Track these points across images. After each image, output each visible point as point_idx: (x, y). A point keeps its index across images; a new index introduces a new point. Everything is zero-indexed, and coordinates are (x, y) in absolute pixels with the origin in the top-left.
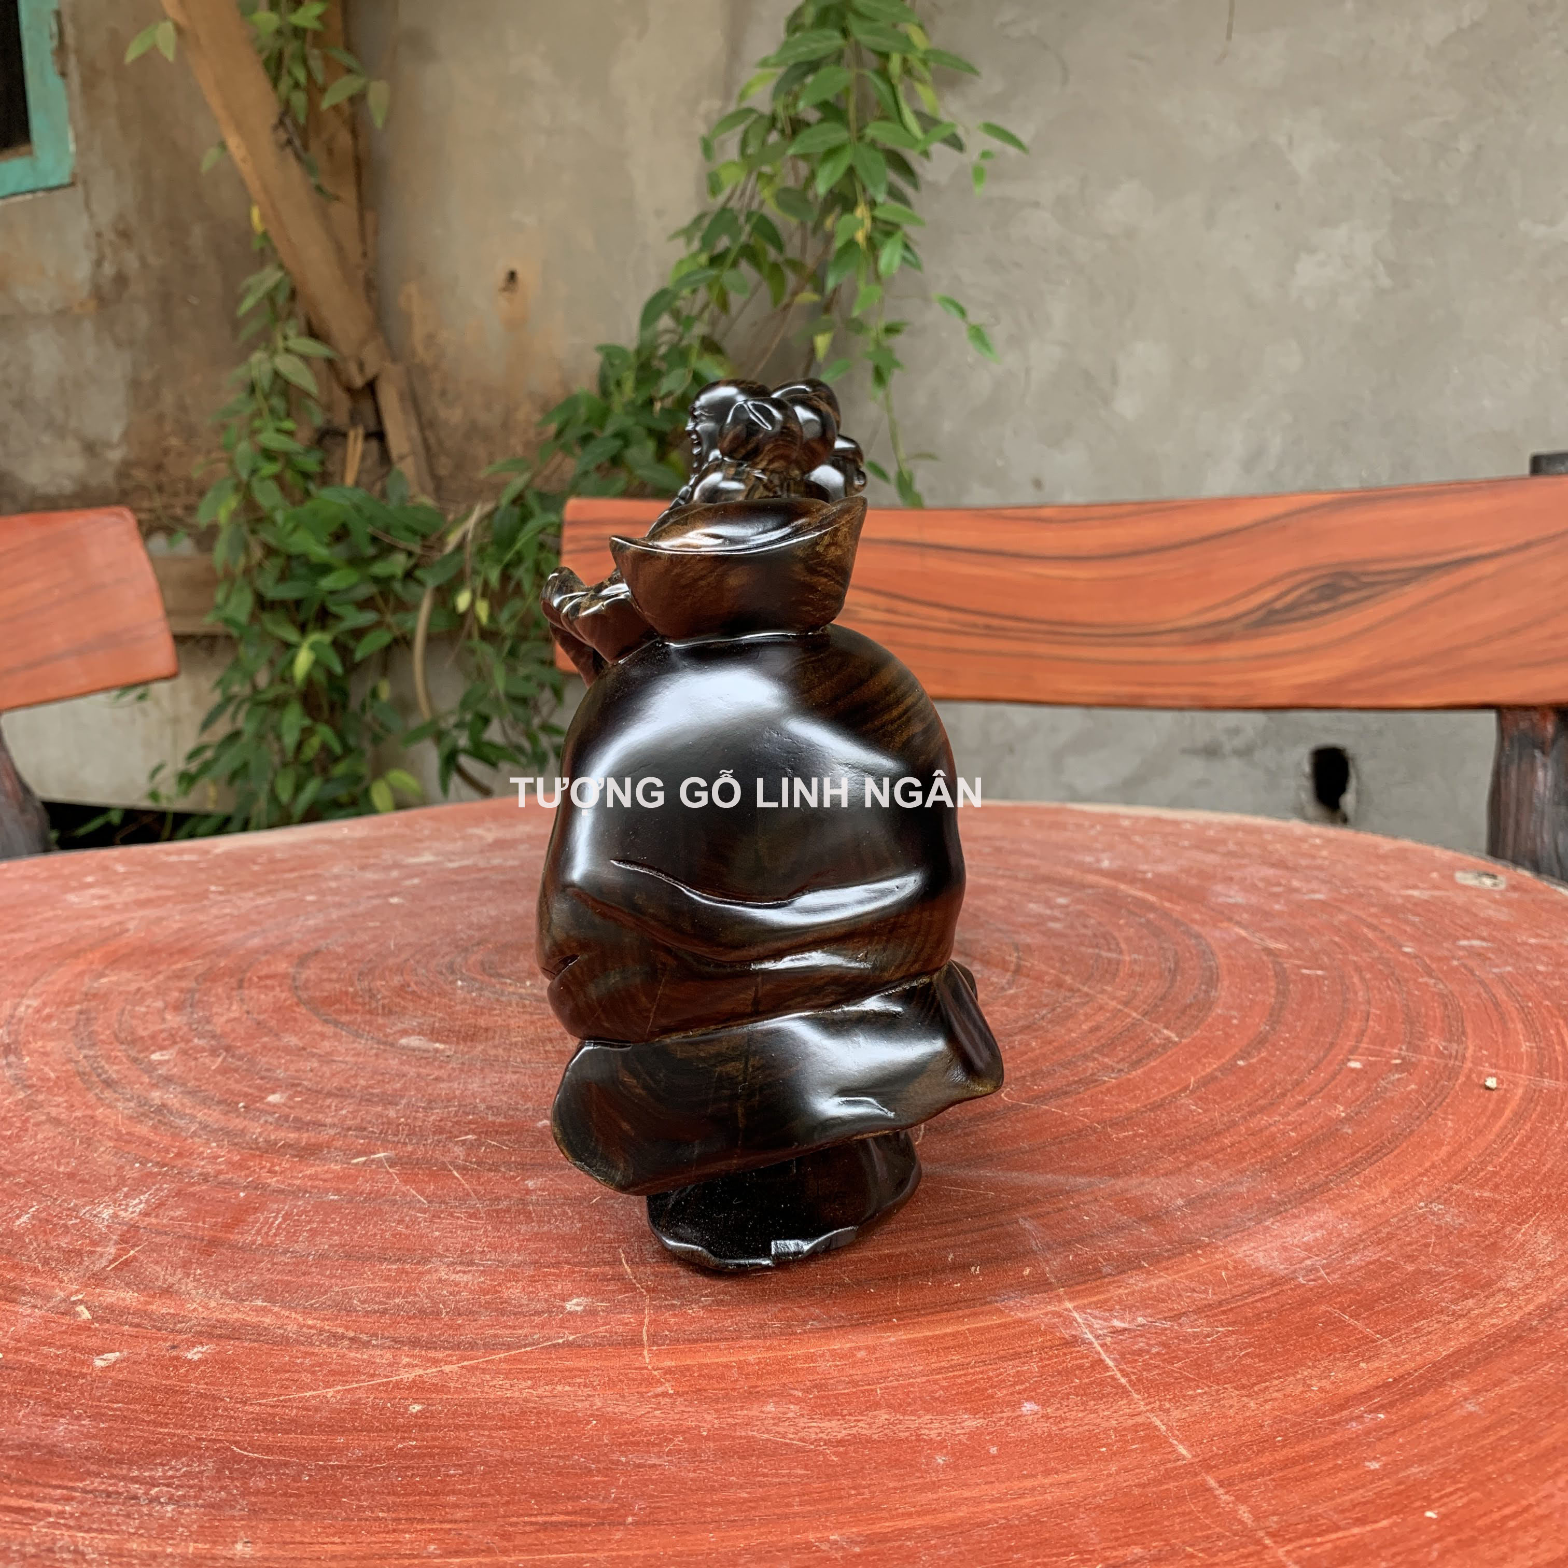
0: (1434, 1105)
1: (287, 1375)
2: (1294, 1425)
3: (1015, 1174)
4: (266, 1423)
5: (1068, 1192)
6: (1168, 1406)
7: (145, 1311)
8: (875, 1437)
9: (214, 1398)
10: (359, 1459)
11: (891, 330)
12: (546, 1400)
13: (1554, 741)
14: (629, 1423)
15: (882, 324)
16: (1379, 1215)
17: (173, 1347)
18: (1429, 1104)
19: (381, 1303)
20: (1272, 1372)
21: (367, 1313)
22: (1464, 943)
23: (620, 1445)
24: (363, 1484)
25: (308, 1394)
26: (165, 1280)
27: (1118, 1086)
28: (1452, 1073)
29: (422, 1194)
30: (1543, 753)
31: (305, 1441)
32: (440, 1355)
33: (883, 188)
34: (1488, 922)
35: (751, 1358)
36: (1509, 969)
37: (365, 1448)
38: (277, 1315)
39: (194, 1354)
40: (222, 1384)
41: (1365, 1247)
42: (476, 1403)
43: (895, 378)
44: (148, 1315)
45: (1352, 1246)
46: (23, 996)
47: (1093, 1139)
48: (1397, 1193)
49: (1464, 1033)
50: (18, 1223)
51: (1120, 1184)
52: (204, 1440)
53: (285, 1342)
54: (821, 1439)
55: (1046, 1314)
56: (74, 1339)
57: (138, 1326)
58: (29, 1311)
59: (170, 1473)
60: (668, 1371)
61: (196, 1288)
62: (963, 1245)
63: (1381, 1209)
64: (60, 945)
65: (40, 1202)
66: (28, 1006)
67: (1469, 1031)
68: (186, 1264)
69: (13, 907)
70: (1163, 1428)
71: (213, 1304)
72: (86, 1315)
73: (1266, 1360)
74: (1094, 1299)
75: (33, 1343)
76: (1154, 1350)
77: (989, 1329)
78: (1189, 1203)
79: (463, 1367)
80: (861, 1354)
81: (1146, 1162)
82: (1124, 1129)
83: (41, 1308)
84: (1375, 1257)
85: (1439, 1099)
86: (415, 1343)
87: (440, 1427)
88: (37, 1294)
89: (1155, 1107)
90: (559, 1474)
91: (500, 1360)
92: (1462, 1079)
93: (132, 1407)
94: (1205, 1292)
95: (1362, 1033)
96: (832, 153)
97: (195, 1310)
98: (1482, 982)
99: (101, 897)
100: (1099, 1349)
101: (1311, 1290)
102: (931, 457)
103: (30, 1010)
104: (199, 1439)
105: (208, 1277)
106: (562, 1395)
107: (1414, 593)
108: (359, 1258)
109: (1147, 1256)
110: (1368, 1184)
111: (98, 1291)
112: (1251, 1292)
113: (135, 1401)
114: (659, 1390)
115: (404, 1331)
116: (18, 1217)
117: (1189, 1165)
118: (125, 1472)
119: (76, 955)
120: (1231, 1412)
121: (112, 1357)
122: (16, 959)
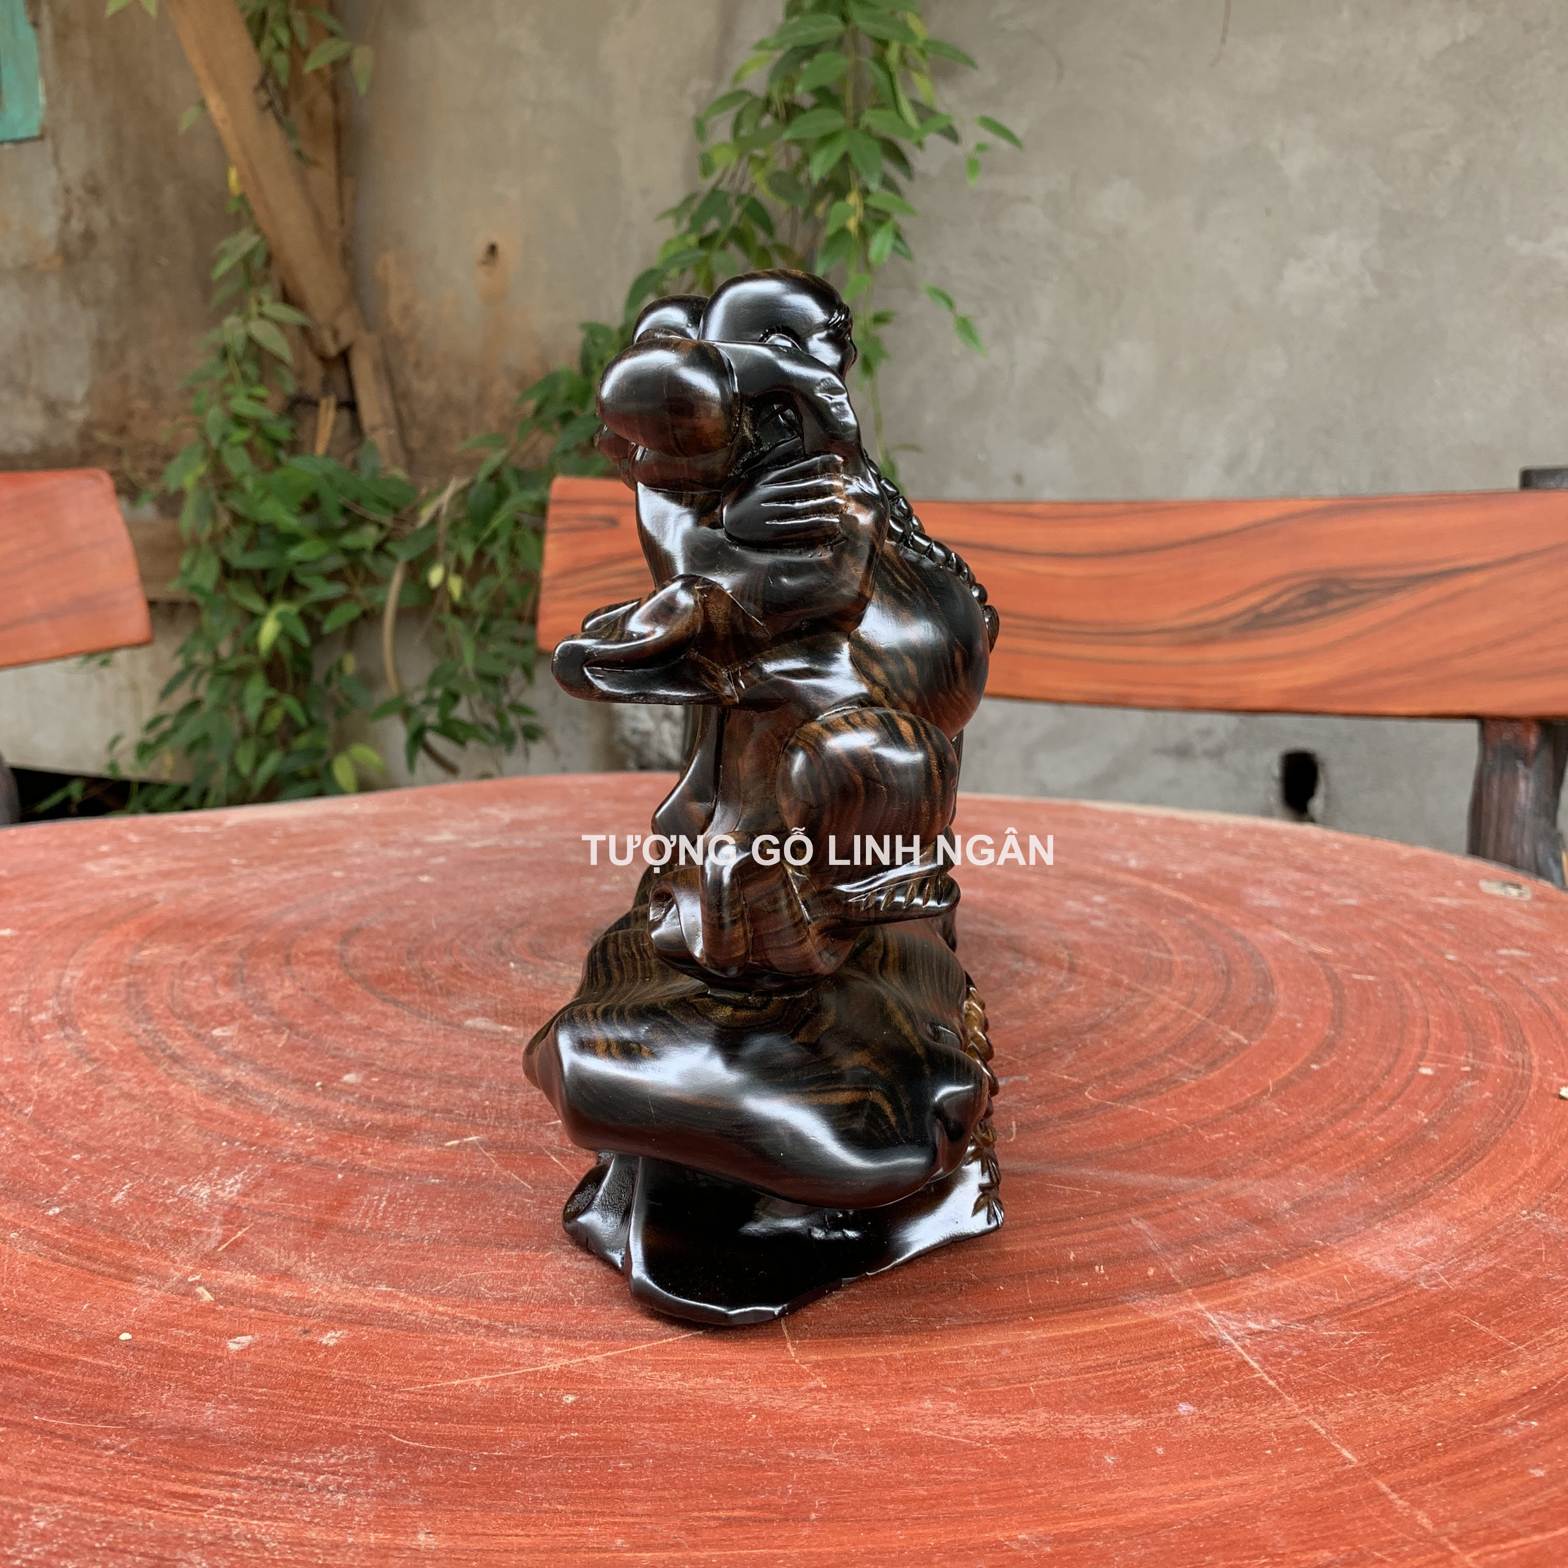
0: (1513, 1113)
1: (429, 1363)
2: (1451, 1431)
3: (1117, 1174)
4: (419, 1410)
5: (1173, 1193)
6: (1322, 1409)
7: (268, 1294)
8: (1040, 1435)
9: (361, 1385)
10: (522, 1450)
11: (880, 319)
12: (701, 1393)
13: (1537, 753)
14: (790, 1418)
15: (871, 312)
16: (1485, 1222)
17: (306, 1332)
18: (1508, 1113)
19: (508, 1290)
20: (1417, 1377)
21: (497, 1301)
22: (1504, 952)
23: (786, 1439)
24: (534, 1475)
25: (456, 1382)
26: (281, 1263)
27: (1199, 1087)
28: (1524, 1082)
29: (525, 1179)
30: (1526, 764)
31: (464, 1430)
32: (582, 1345)
33: (877, 176)
34: (1522, 932)
35: (897, 1354)
36: (1554, 979)
37: (527, 1439)
38: (404, 1300)
39: (330, 1339)
40: (365, 1371)
41: (1478, 1254)
42: (629, 1395)
43: (883, 368)
44: (274, 1298)
45: (1466, 1252)
46: (66, 967)
47: (1186, 1139)
48: (1497, 1201)
49: (1525, 1042)
50: (114, 1200)
51: (1223, 1186)
52: (360, 1427)
53: (418, 1328)
54: (985, 1437)
55: (1180, 1315)
56: (200, 1321)
57: (264, 1309)
58: (148, 1291)
59: (332, 1461)
60: (817, 1365)
61: (314, 1271)
62: (1081, 1244)
63: (1485, 1216)
64: (91, 915)
65: (132, 1180)
66: (72, 977)
67: (1530, 1039)
68: (298, 1247)
69: (33, 874)
70: (1323, 1432)
71: (336, 1288)
72: (208, 1297)
73: (1407, 1365)
74: (1224, 1300)
75: (161, 1324)
76: (1296, 1353)
77: (1126, 1329)
78: (1295, 1206)
79: (607, 1358)
80: (1006, 1352)
81: (1244, 1165)
82: (1214, 1130)
83: (159, 1289)
84: (1491, 1264)
85: (1516, 1108)
86: (553, 1332)
87: (597, 1420)
88: (151, 1273)
89: (1238, 1109)
90: (731, 1468)
91: (644, 1351)
92: (1533, 1089)
93: (277, 1392)
94: (1331, 1295)
95: (1426, 1040)
96: (827, 139)
97: (318, 1294)
98: (1531, 993)
99: (122, 867)
100: (1240, 1350)
101: (1436, 1295)
102: (915, 448)
103: (76, 982)
104: (355, 1427)
105: (324, 1260)
106: (715, 1388)
107: (1402, 603)
108: (475, 1244)
109: (1268, 1258)
110: (1467, 1190)
111: (214, 1272)
112: (1376, 1297)
113: (282, 1386)
114: (812, 1384)
115: (541, 1319)
116: (114, 1194)
117: (1287, 1168)
118: (285, 1459)
119: (111, 925)
120: (1386, 1417)
121: (245, 1340)
122: (48, 929)
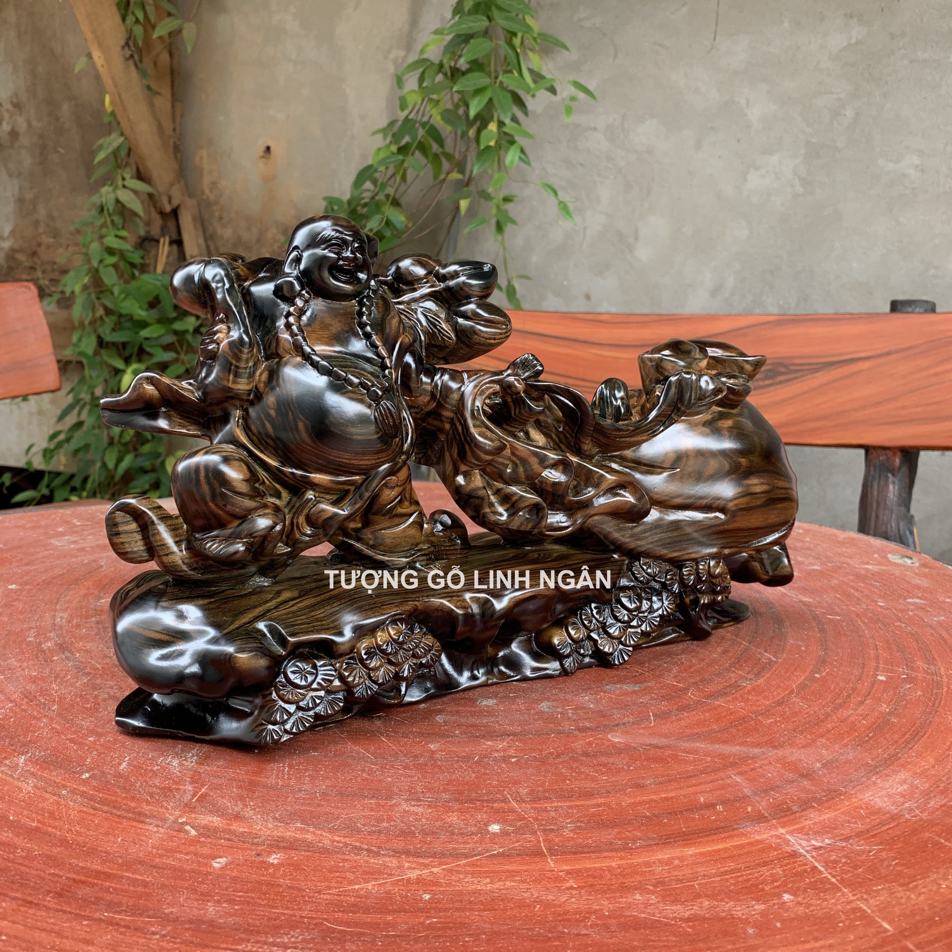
0: (936, 705)
1: (338, 874)
2: (943, 909)
3: (717, 746)
4: (338, 906)
5: (753, 758)
6: (865, 896)
7: (230, 830)
8: (707, 916)
9: (300, 890)
10: (406, 931)
11: (507, 200)
12: (504, 892)
13: (900, 468)
14: (560, 906)
15: (501, 196)
16: (934, 775)
17: (258, 855)
18: (933, 705)
19: (374, 826)
20: (915, 876)
21: (370, 833)
22: (910, 600)
23: (560, 921)
24: (416, 947)
25: (357, 887)
26: (233, 810)
27: (754, 689)
28: (939, 685)
29: (369, 752)
30: (893, 475)
31: (368, 918)
32: (427, 861)
33: (509, 115)
34: (919, 588)
35: (613, 864)
36: (942, 618)
37: (407, 923)
38: (312, 833)
39: (274, 859)
40: (300, 880)
41: (935, 796)
42: (461, 893)
43: (508, 228)
44: (233, 832)
45: (927, 794)
46: (55, 611)
47: (752, 723)
48: (939, 761)
49: (934, 659)
50: (121, 768)
51: (780, 753)
52: (305, 917)
53: (325, 851)
54: (676, 917)
55: (772, 836)
56: (192, 849)
57: (229, 840)
58: (155, 829)
59: (293, 940)
60: (568, 873)
61: (255, 815)
62: (705, 792)
63: (933, 772)
64: (63, 574)
65: (129, 754)
66: (61, 617)
67: (936, 656)
68: (242, 799)
69: (19, 547)
70: (869, 911)
71: (270, 826)
72: (193, 832)
73: (908, 868)
74: (795, 827)
75: (167, 850)
76: (843, 860)
77: (742, 846)
78: (824, 766)
79: (443, 869)
80: (676, 862)
81: (789, 739)
82: (767, 717)
83: (162, 827)
84: (943, 802)
85: (938, 701)
86: (408, 853)
87: (446, 910)
88: (155, 817)
89: (780, 703)
90: (532, 940)
91: (465, 865)
92: (945, 689)
93: (249, 895)
94: (856, 823)
95: (877, 658)
96: (479, 91)
97: (260, 829)
98: (931, 627)
99: (74, 542)
100: (811, 859)
101: (915, 823)
102: (528, 278)
103: (64, 620)
104: (301, 917)
105: (259, 807)
106: (512, 888)
107: (821, 378)
108: (348, 796)
109: (814, 799)
110: (919, 755)
111: (193, 816)
112: (882, 824)
113: (252, 890)
114: (568, 885)
115: (399, 844)
116: (120, 764)
117: (814, 741)
118: (264, 939)
119: (76, 582)
120: (903, 901)
121: (223, 860)
122: (38, 585)
